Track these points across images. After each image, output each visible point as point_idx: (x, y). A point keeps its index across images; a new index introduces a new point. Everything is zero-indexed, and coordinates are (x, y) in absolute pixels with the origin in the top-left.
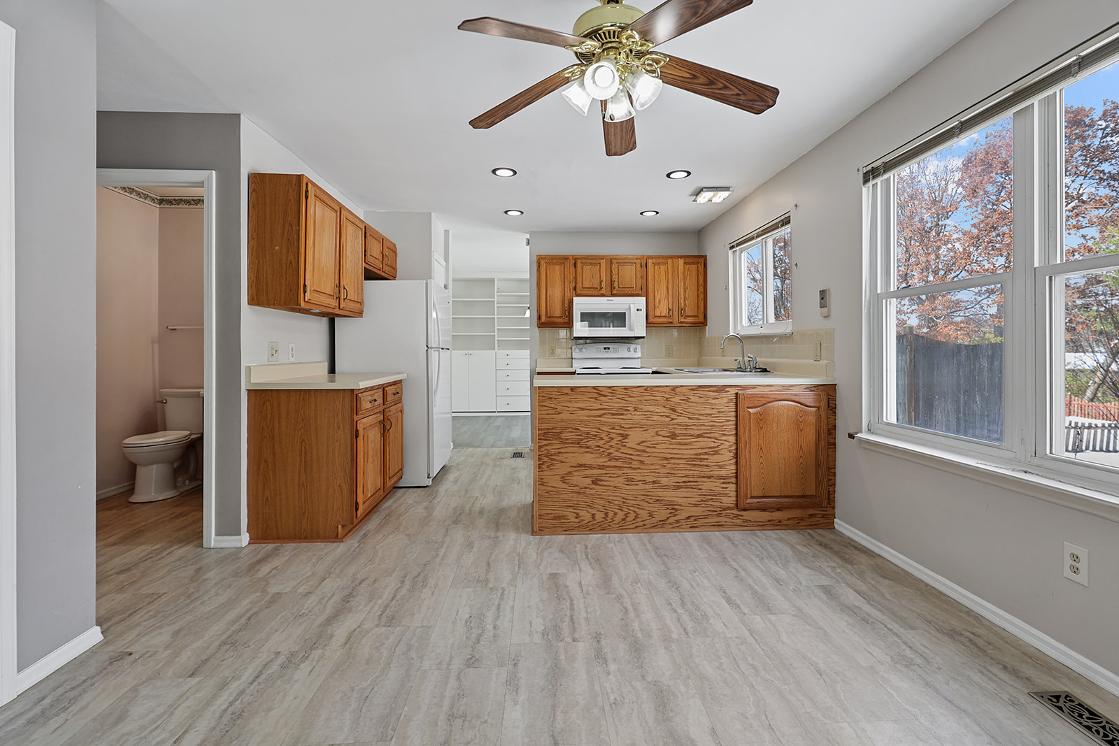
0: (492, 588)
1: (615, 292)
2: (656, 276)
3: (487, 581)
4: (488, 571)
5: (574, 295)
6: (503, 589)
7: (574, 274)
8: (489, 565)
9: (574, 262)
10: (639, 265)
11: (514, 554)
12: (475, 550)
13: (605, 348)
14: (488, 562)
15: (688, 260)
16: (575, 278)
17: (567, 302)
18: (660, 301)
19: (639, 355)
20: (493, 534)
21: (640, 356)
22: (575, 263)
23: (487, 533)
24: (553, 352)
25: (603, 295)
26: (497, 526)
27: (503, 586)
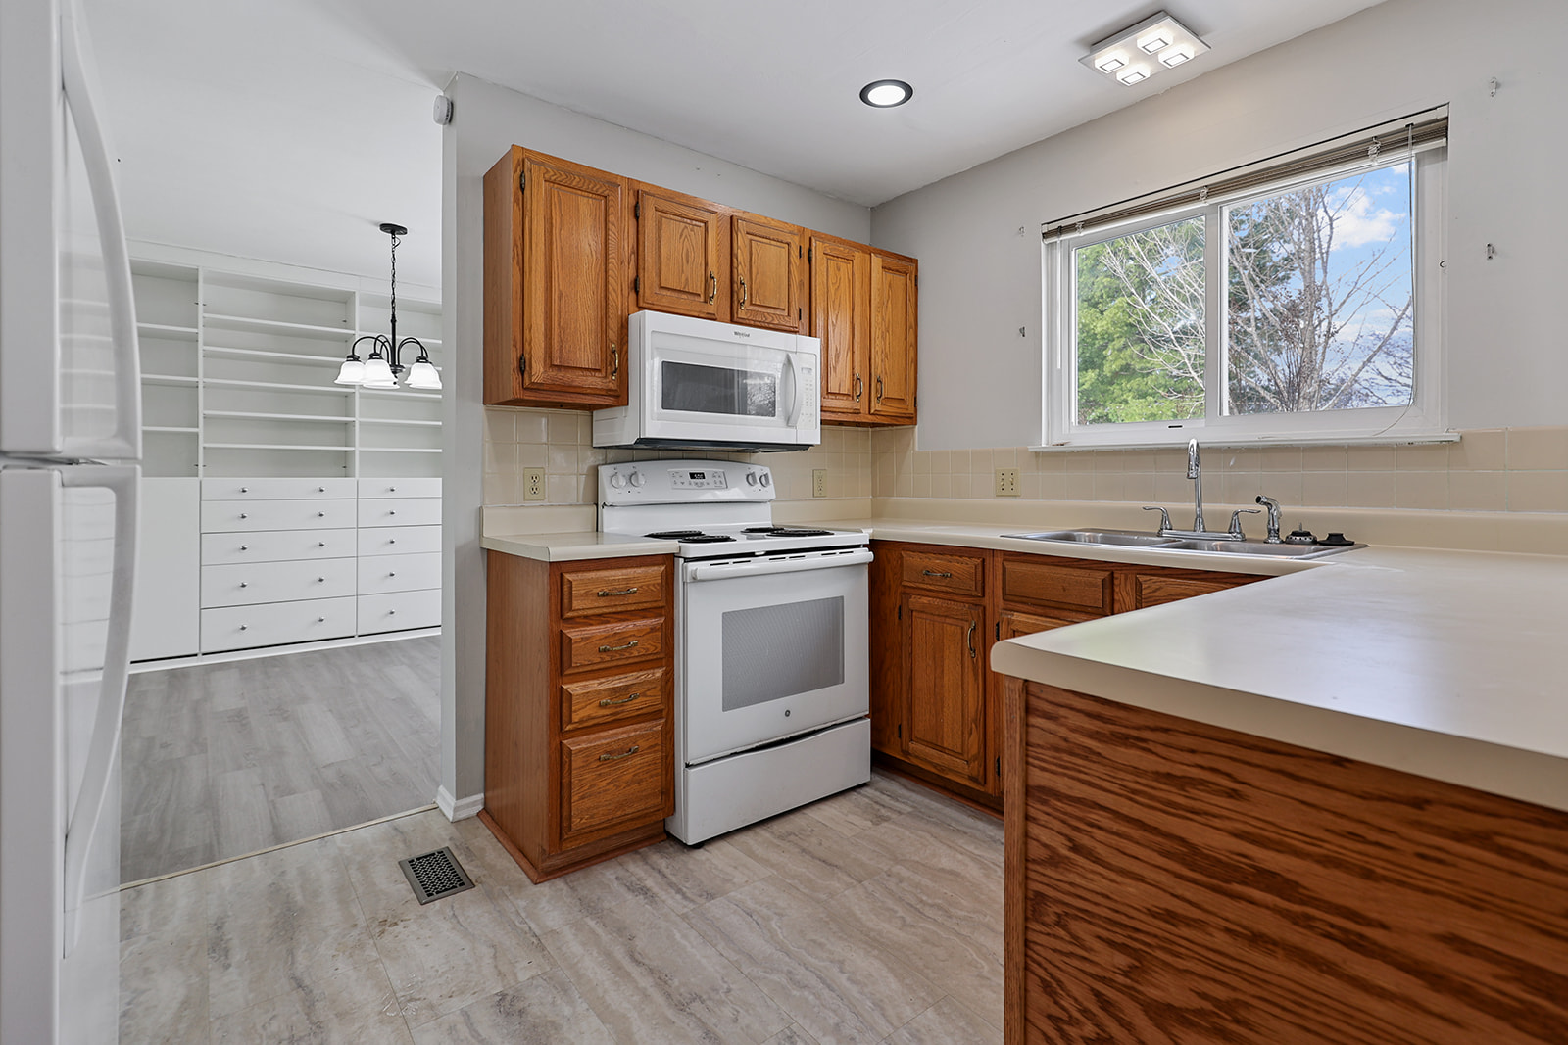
1: (742, 314)
2: (832, 291)
5: (633, 307)
7: (632, 240)
9: (633, 201)
10: (795, 252)
13: (692, 476)
15: (892, 262)
16: (638, 251)
17: (614, 324)
18: (837, 356)
19: (770, 492)
21: (774, 497)
22: (636, 206)
24: (535, 485)
25: (712, 318)
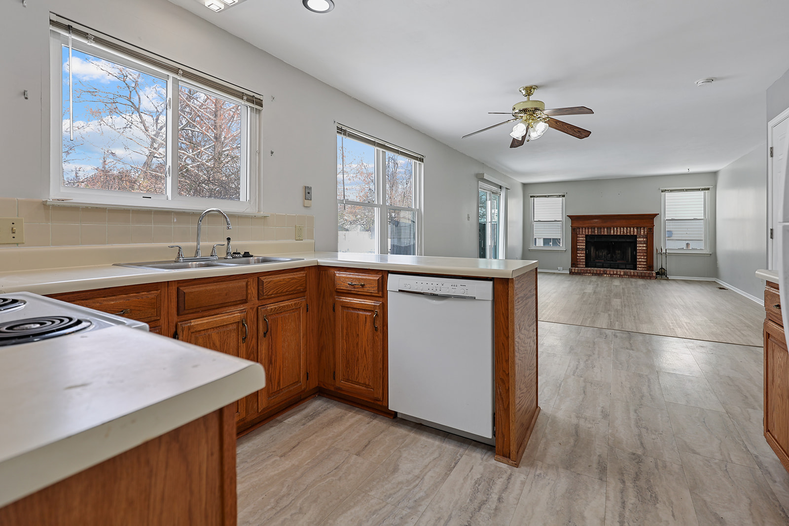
0: (581, 377)
3: (585, 381)
4: (585, 387)
6: (574, 375)
8: (584, 392)
11: (562, 395)
12: (599, 409)
14: (585, 394)
20: (582, 422)
23: (590, 426)
26: (577, 432)
27: (574, 377)
